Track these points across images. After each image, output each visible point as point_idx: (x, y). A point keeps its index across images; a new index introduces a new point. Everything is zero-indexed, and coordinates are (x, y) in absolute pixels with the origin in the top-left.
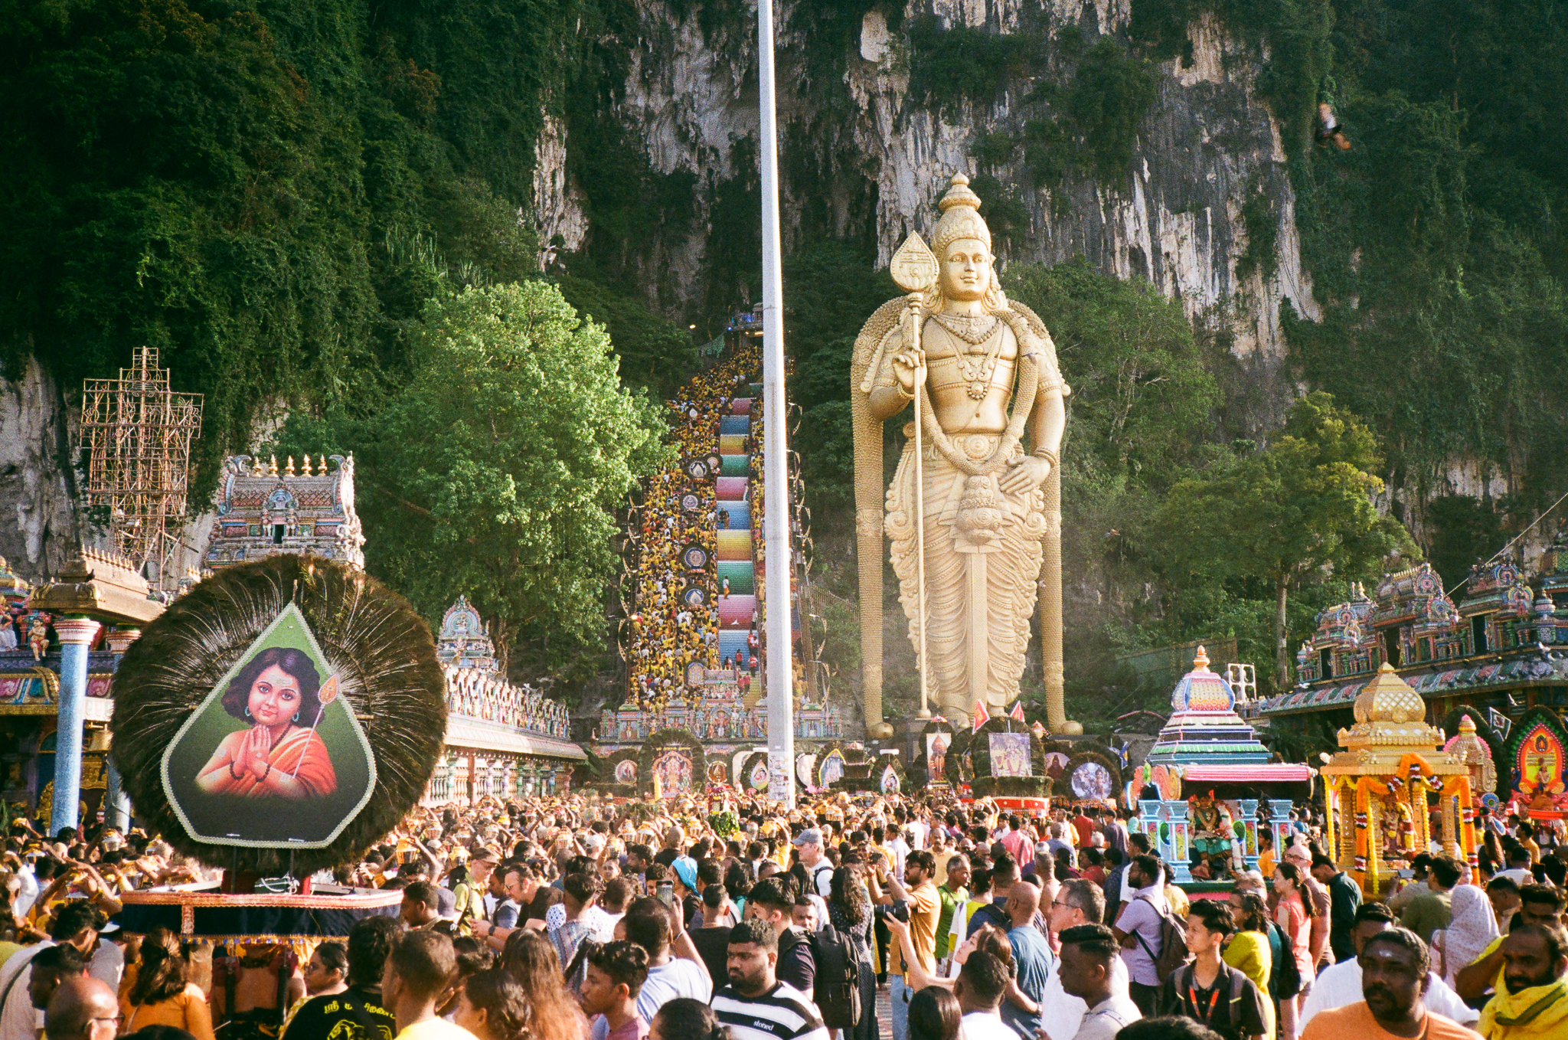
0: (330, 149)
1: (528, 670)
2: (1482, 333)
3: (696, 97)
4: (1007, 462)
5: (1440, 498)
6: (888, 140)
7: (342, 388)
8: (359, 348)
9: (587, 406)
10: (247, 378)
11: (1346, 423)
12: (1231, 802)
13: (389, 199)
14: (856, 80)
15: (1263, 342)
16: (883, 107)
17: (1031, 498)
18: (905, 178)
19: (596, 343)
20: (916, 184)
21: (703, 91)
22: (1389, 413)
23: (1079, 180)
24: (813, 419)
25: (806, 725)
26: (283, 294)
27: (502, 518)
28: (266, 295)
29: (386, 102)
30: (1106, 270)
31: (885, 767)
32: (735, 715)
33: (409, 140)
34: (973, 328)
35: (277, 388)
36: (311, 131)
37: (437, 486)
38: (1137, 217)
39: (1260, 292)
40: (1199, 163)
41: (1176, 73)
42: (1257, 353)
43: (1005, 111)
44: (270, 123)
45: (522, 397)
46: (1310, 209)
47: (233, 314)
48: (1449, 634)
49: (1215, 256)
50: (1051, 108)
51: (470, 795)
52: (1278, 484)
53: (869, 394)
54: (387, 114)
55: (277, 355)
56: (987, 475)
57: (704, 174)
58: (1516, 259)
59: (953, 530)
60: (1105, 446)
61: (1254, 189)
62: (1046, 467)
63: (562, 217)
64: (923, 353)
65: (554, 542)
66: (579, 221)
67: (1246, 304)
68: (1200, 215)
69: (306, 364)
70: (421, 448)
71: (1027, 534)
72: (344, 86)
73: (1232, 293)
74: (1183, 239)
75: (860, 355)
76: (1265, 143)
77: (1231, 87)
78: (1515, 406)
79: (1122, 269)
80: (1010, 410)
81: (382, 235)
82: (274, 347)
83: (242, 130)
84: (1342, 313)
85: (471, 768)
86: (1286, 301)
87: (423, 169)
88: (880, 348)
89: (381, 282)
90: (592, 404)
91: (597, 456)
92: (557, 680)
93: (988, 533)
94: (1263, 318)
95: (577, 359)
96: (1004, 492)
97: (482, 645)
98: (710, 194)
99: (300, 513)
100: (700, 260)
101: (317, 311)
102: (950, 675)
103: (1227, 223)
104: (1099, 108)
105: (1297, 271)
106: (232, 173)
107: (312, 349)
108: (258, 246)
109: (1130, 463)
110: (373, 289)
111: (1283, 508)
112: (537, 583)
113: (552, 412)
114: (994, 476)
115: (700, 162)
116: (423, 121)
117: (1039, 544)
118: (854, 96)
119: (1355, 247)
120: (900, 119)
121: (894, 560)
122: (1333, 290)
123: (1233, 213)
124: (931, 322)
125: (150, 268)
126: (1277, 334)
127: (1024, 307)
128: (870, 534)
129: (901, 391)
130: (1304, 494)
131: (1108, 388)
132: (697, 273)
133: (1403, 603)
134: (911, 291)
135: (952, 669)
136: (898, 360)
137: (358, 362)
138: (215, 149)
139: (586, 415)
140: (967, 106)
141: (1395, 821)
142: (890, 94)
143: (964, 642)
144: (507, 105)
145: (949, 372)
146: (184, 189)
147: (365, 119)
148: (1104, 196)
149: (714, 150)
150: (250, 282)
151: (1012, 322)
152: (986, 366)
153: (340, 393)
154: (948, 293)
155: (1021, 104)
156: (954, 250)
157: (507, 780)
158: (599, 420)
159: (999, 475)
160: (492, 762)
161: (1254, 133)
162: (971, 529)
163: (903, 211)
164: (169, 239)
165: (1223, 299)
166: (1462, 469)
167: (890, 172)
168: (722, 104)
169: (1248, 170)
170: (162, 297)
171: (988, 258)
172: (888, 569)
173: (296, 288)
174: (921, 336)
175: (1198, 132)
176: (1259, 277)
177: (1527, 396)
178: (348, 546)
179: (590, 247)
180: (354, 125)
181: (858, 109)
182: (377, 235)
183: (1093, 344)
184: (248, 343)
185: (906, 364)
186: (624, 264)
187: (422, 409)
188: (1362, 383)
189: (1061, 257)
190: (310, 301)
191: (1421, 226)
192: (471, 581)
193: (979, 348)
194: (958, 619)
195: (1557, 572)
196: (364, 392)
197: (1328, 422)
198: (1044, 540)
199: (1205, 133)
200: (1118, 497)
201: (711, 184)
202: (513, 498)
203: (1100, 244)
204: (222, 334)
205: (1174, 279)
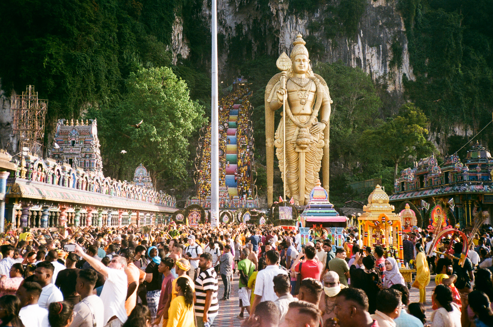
0: (105, 26)
1: (168, 186)
2: (466, 85)
3: (225, 11)
4: (312, 124)
5: (451, 136)
6: (282, 24)
7: (108, 100)
8: (113, 87)
9: (179, 106)
10: (78, 96)
11: (418, 112)
12: (327, 228)
13: (125, 42)
14: (272, 5)
15: (397, 87)
16: (281, 14)
17: (320, 135)
18: (287, 36)
19: (182, 86)
20: (290, 38)
21: (227, 9)
22: (436, 110)
23: (341, 36)
24: (257, 111)
25: (248, 204)
26: (89, 71)
27: (152, 140)
28: (83, 71)
29: (125, 12)
30: (349, 65)
31: (261, 217)
32: (227, 201)
33: (132, 24)
34: (302, 82)
35: (88, 100)
36: (99, 20)
37: (133, 130)
38: (359, 48)
39: (397, 72)
40: (378, 31)
41: (372, 3)
42: (395, 91)
43: (318, 15)
44: (86, 18)
45: (159, 102)
46: (413, 45)
47: (73, 77)
48: (438, 178)
49: (382, 61)
50: (332, 14)
51: (137, 224)
52: (395, 131)
53: (270, 103)
54: (125, 15)
55: (87, 89)
56: (306, 128)
57: (227, 35)
58: (478, 62)
59: (295, 145)
60: (346, 119)
61: (395, 39)
62: (324, 125)
63: (182, 48)
64: (286, 90)
65: (169, 147)
66: (187, 49)
67: (392, 76)
68: (378, 48)
69: (97, 92)
70: (128, 118)
71: (318, 146)
72: (110, 7)
73: (387, 72)
74: (373, 55)
75: (268, 90)
76: (399, 25)
77: (389, 7)
78: (476, 108)
79: (354, 64)
80: (313, 108)
81: (123, 53)
82: (86, 87)
83: (77, 20)
84: (422, 78)
85: (138, 216)
86: (404, 75)
87: (136, 32)
88: (274, 88)
89: (122, 67)
90: (180, 104)
91: (182, 121)
92: (176, 190)
93: (306, 146)
94: (397, 80)
95: (177, 91)
96: (311, 133)
97: (147, 178)
98: (229, 41)
99: (80, 137)
100: (226, 62)
101: (100, 76)
102: (293, 189)
103: (387, 50)
104: (347, 14)
105: (408, 65)
106: (73, 33)
107: (98, 88)
108: (81, 55)
109: (354, 125)
110: (119, 70)
111: (396, 139)
112: (164, 160)
113: (168, 107)
114: (308, 128)
115: (226, 31)
116: (137, 18)
117: (322, 149)
118: (272, 10)
119: (427, 58)
120: (286, 17)
121: (277, 154)
122: (419, 71)
123: (388, 47)
124: (289, 80)
125: (47, 62)
126: (402, 85)
127: (319, 76)
128: (270, 146)
129: (279, 102)
130: (403, 134)
131: (347, 102)
132: (225, 66)
133: (425, 168)
134: (283, 71)
135: (294, 187)
136: (278, 92)
137: (113, 92)
138: (68, 26)
139: (179, 109)
140: (306, 13)
141: (379, 235)
142: (283, 10)
143: (298, 180)
144: (163, 13)
145: (294, 96)
146: (59, 38)
147: (119, 17)
148: (349, 42)
149: (230, 27)
150: (78, 67)
151: (315, 81)
152: (306, 94)
153: (107, 101)
154: (295, 71)
155: (323, 12)
156: (297, 58)
157: (151, 219)
158: (183, 110)
159: (310, 128)
160: (145, 214)
161: (396, 22)
162: (301, 144)
163: (287, 46)
164: (53, 53)
165: (385, 74)
166: (459, 127)
167: (283, 34)
168: (232, 13)
169: (394, 33)
170: (51, 71)
171: (308, 60)
172: (275, 157)
173: (93, 69)
174: (286, 85)
175: (378, 22)
176: (396, 67)
177: (480, 105)
178: (94, 147)
179: (191, 57)
180: (115, 19)
181: (273, 14)
182: (121, 53)
183: (343, 88)
184: (78, 86)
185: (281, 93)
186: (202, 63)
187: (129, 106)
188: (428, 100)
189: (335, 60)
190: (98, 73)
191: (448, 51)
192: (144, 159)
193: (304, 89)
194: (296, 172)
195: (472, 158)
196: (115, 101)
197: (412, 112)
198: (324, 148)
199: (380, 22)
200: (350, 135)
201: (229, 38)
202: (156, 134)
203: (347, 57)
204: (70, 83)
205: (370, 68)
